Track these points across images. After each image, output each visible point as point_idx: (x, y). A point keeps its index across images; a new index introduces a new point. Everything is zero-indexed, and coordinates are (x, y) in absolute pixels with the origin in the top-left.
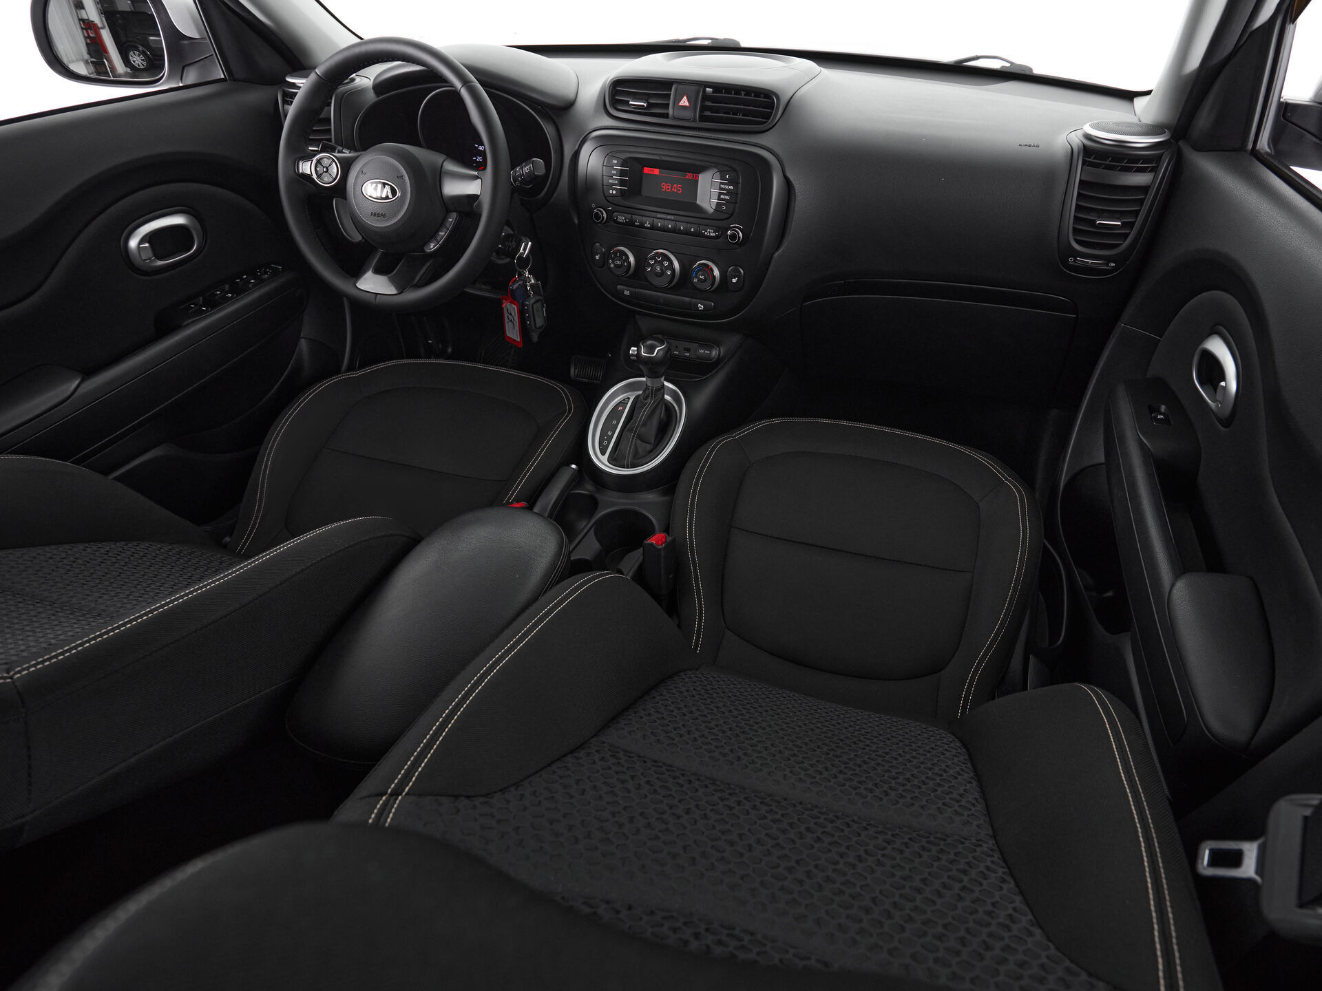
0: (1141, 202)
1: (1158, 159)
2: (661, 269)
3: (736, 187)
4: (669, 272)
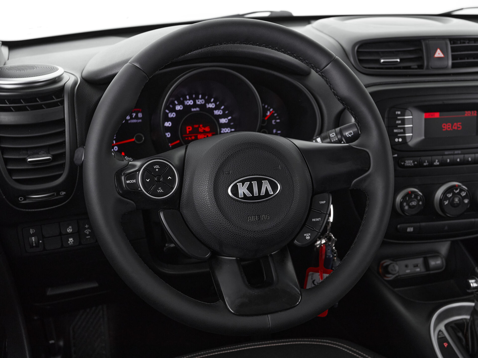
2: (459, 200)
4: (466, 201)
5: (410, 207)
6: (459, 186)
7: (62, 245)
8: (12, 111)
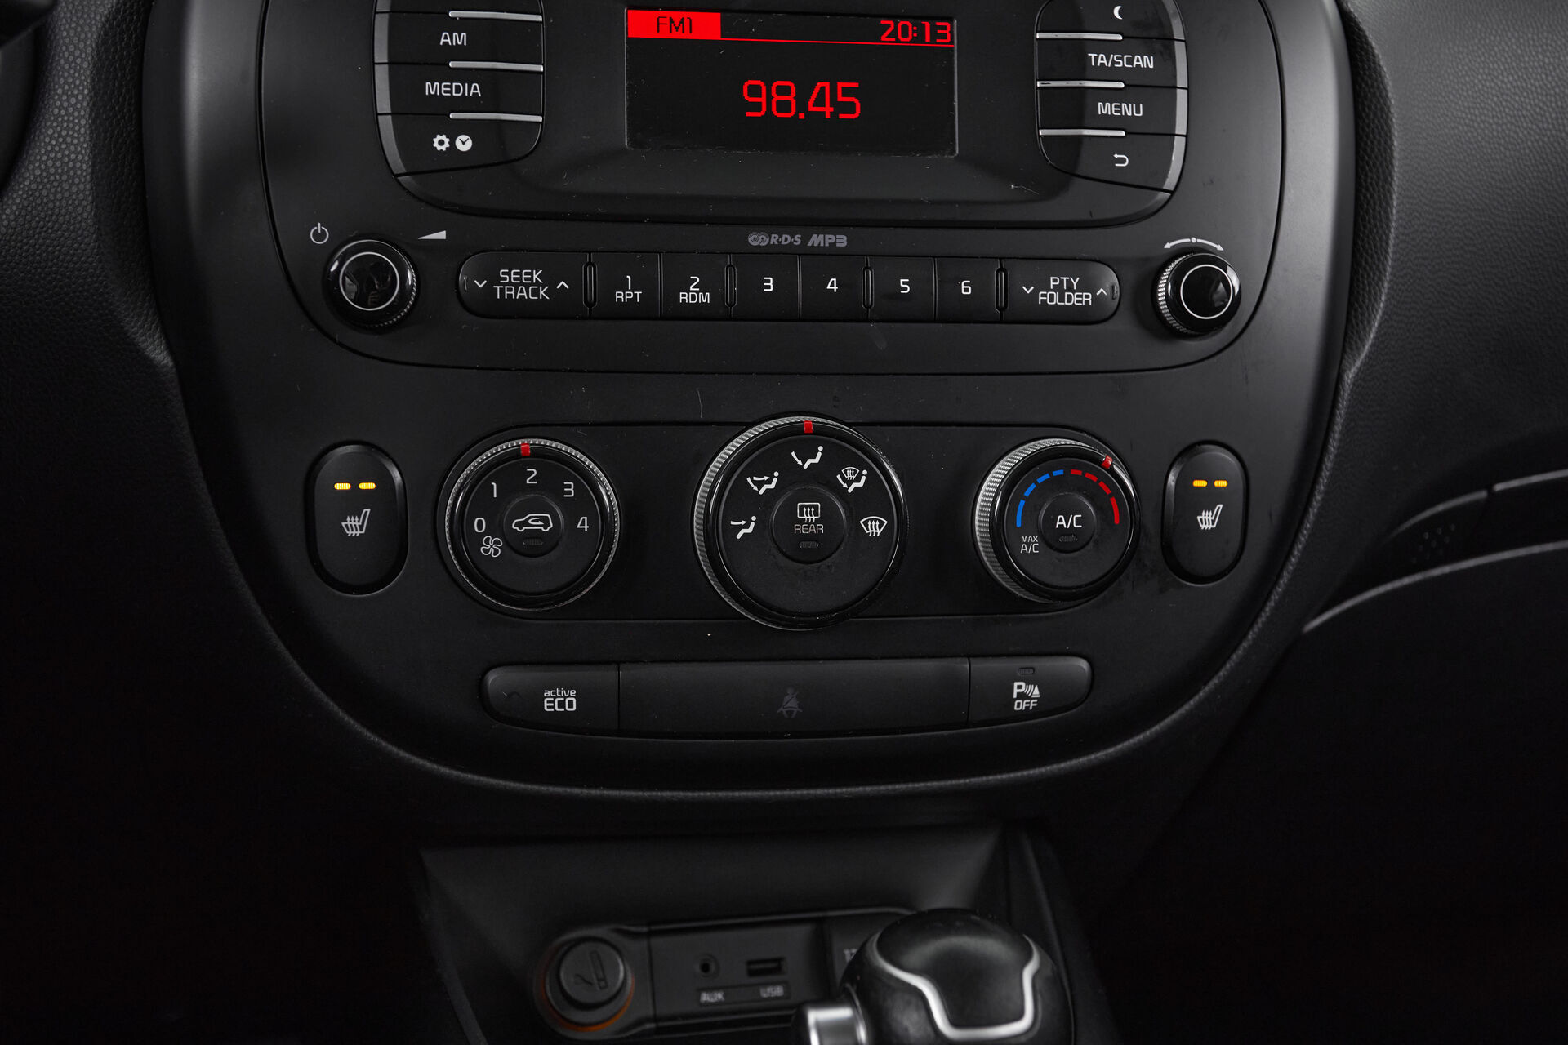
2: (827, 516)
3: (1166, 56)
4: (874, 527)
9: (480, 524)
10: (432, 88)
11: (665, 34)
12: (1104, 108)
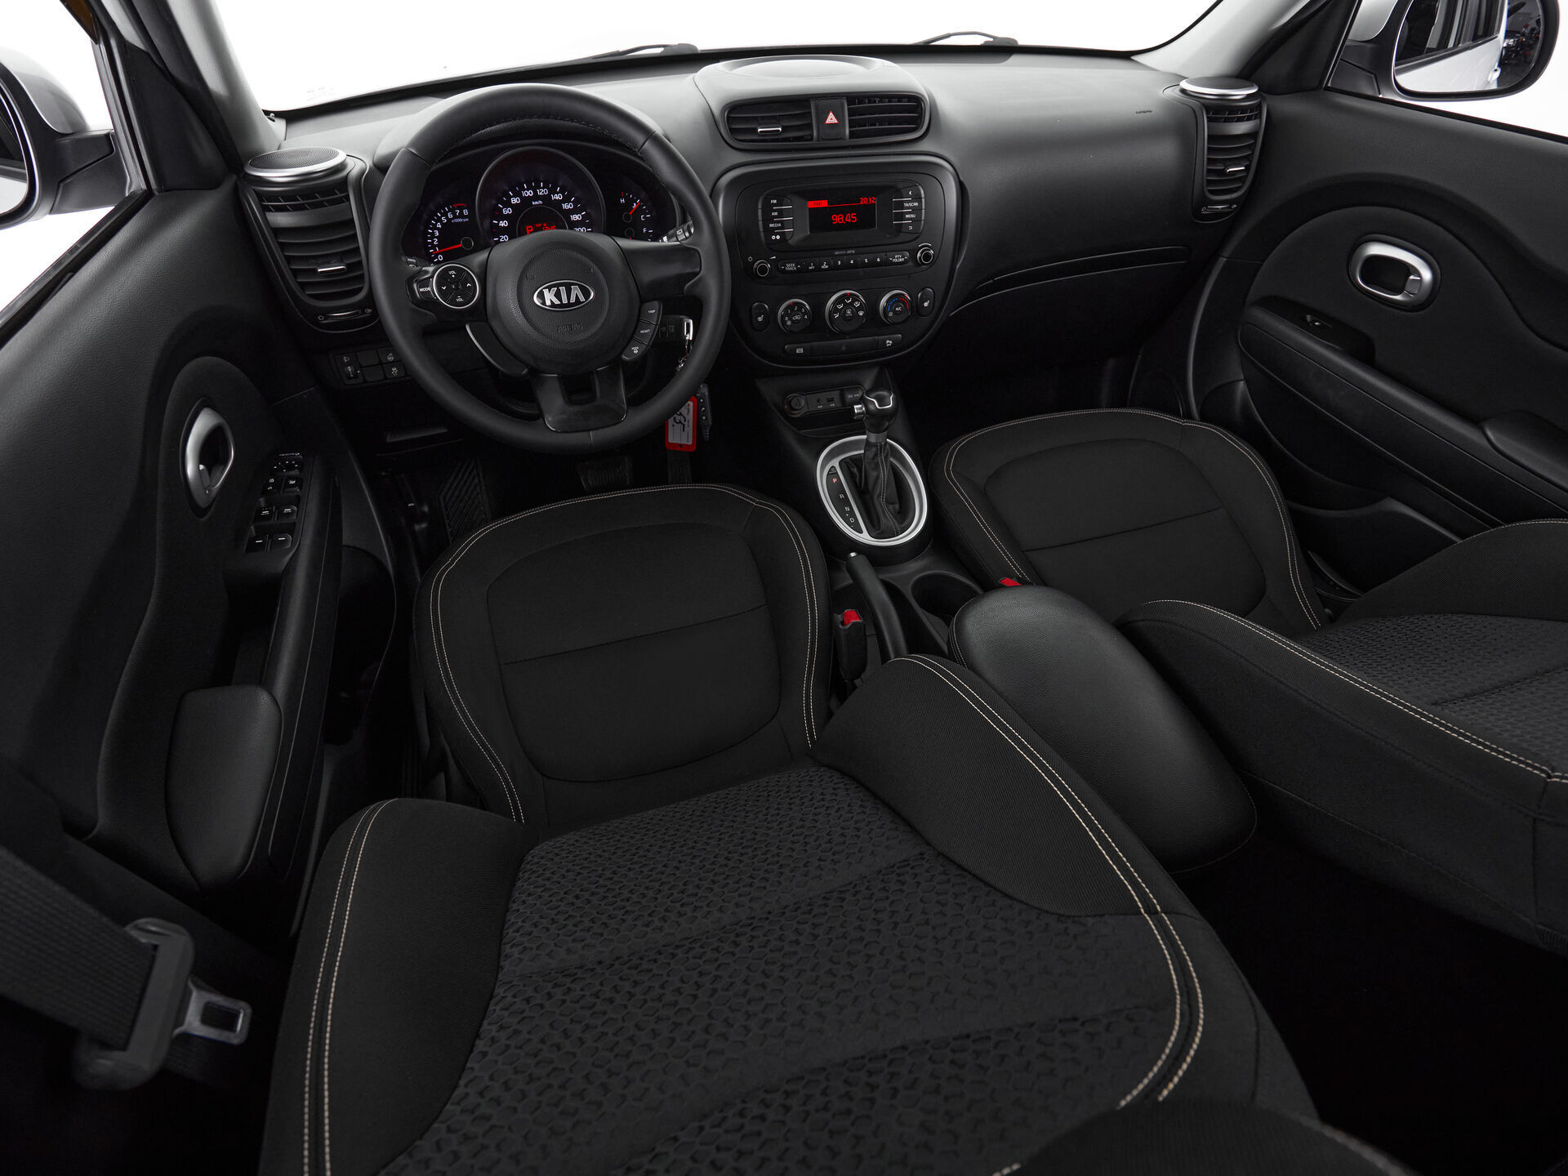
0: (1251, 147)
1: (1259, 107)
2: (852, 312)
3: (920, 203)
4: (861, 313)
5: (793, 322)
6: (851, 294)
7: (385, 375)
8: (288, 210)
9: (787, 318)
10: (771, 225)
11: (816, 206)
12: (907, 216)
